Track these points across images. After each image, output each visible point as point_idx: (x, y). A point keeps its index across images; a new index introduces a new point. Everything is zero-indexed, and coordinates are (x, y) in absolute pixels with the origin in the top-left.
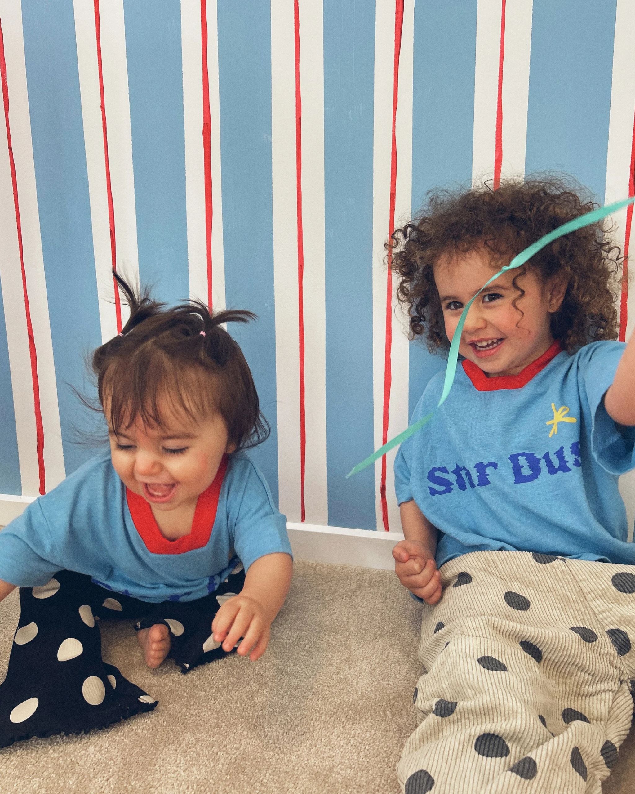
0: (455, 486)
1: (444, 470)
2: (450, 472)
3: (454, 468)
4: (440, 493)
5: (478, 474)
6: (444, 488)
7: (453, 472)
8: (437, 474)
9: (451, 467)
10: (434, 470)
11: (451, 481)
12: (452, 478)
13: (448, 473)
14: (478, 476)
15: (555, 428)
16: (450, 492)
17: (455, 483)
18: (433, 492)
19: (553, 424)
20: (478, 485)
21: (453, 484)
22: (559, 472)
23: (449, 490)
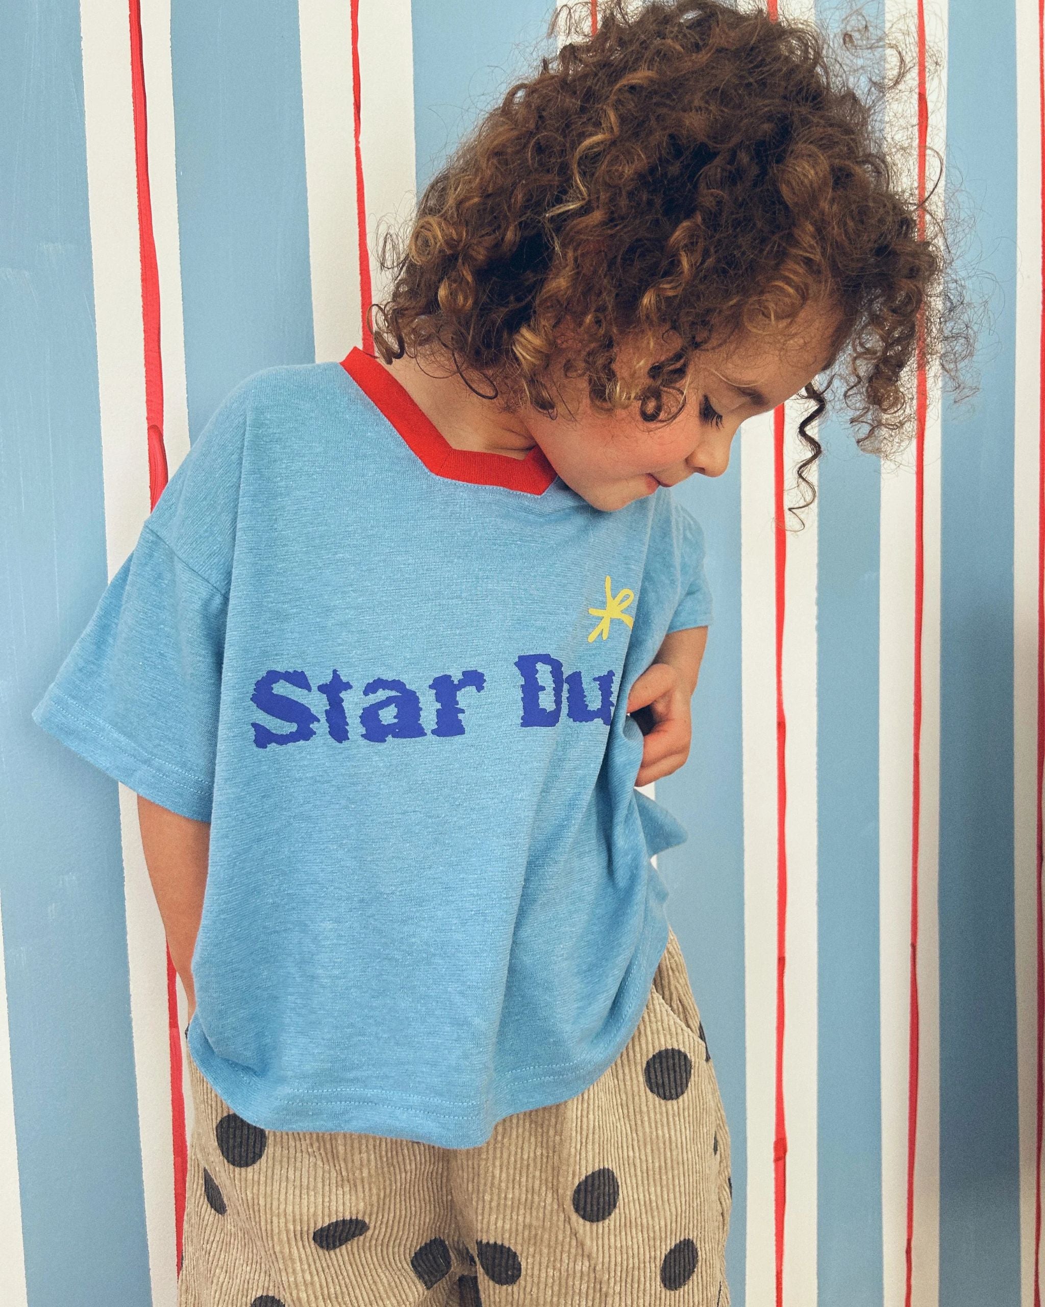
0: (321, 727)
1: (299, 679)
2: (314, 688)
3: (328, 678)
4: (283, 740)
5: (439, 706)
6: (293, 727)
7: (322, 689)
8: (281, 688)
9: (319, 676)
10: (273, 676)
11: (313, 711)
12: (317, 703)
13: (309, 689)
14: (438, 711)
15: (605, 626)
16: (307, 738)
17: (323, 718)
18: (263, 738)
19: (602, 618)
20: (434, 732)
21: (318, 721)
22: (596, 720)
23: (305, 734)
